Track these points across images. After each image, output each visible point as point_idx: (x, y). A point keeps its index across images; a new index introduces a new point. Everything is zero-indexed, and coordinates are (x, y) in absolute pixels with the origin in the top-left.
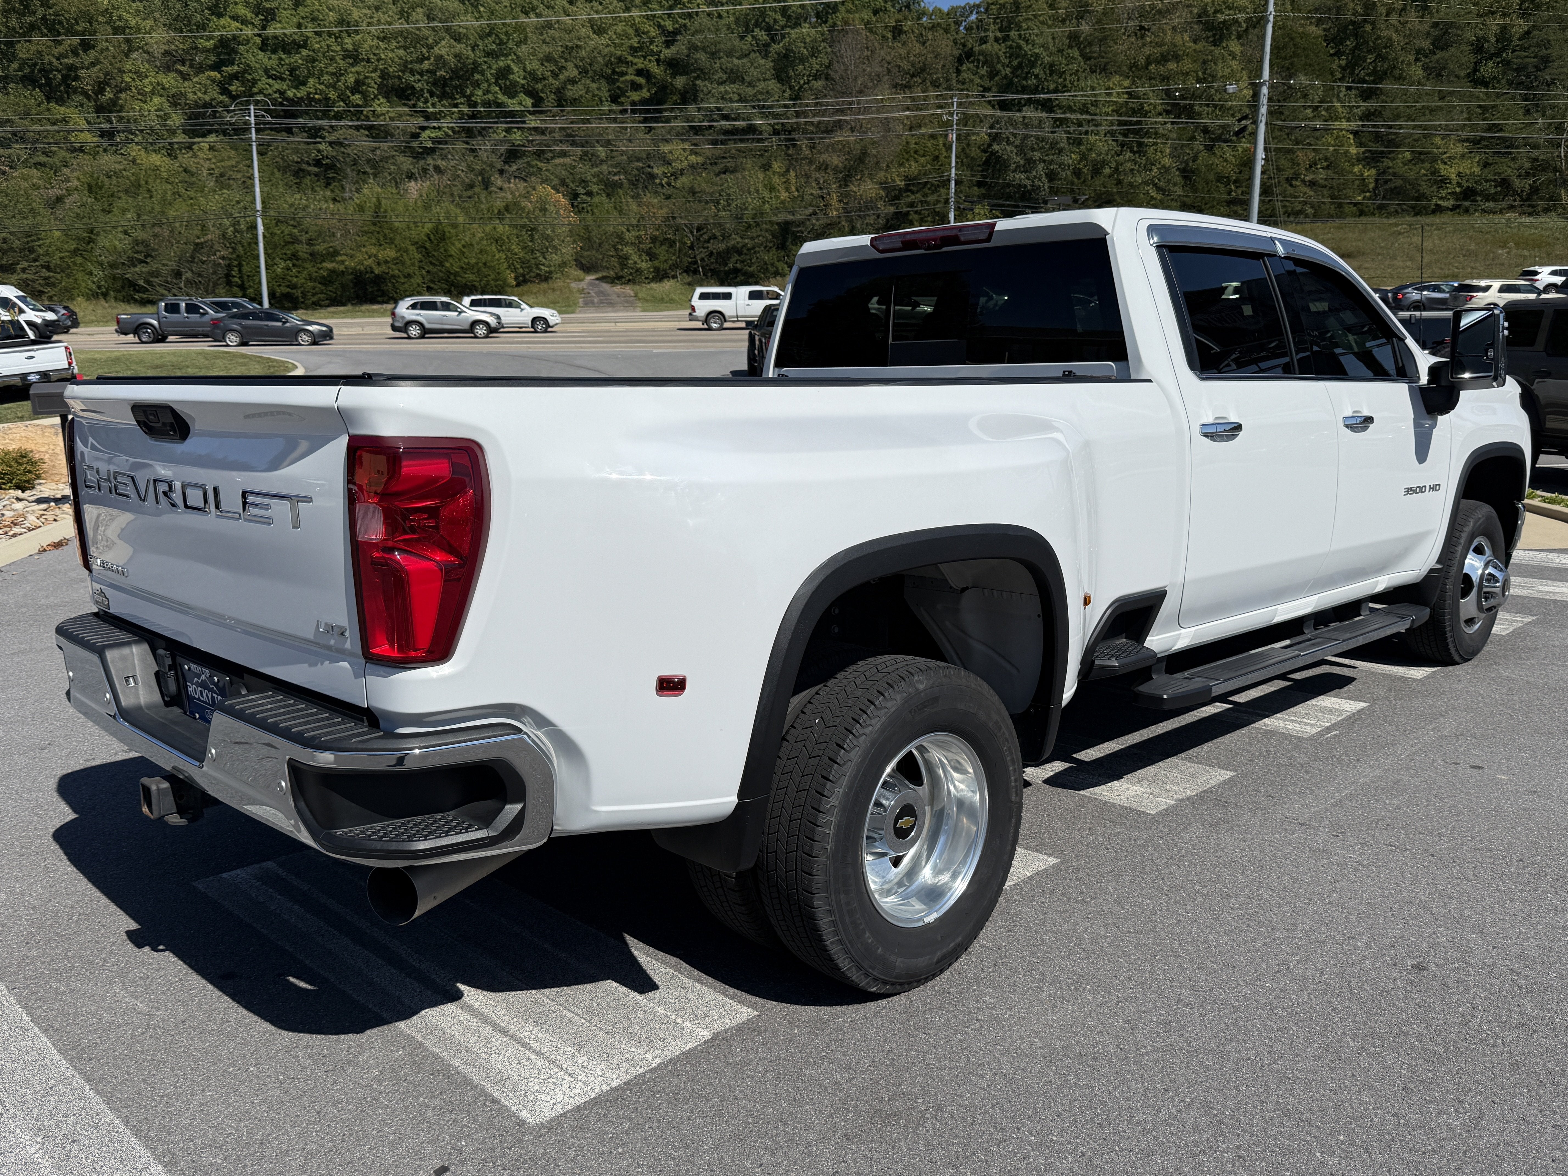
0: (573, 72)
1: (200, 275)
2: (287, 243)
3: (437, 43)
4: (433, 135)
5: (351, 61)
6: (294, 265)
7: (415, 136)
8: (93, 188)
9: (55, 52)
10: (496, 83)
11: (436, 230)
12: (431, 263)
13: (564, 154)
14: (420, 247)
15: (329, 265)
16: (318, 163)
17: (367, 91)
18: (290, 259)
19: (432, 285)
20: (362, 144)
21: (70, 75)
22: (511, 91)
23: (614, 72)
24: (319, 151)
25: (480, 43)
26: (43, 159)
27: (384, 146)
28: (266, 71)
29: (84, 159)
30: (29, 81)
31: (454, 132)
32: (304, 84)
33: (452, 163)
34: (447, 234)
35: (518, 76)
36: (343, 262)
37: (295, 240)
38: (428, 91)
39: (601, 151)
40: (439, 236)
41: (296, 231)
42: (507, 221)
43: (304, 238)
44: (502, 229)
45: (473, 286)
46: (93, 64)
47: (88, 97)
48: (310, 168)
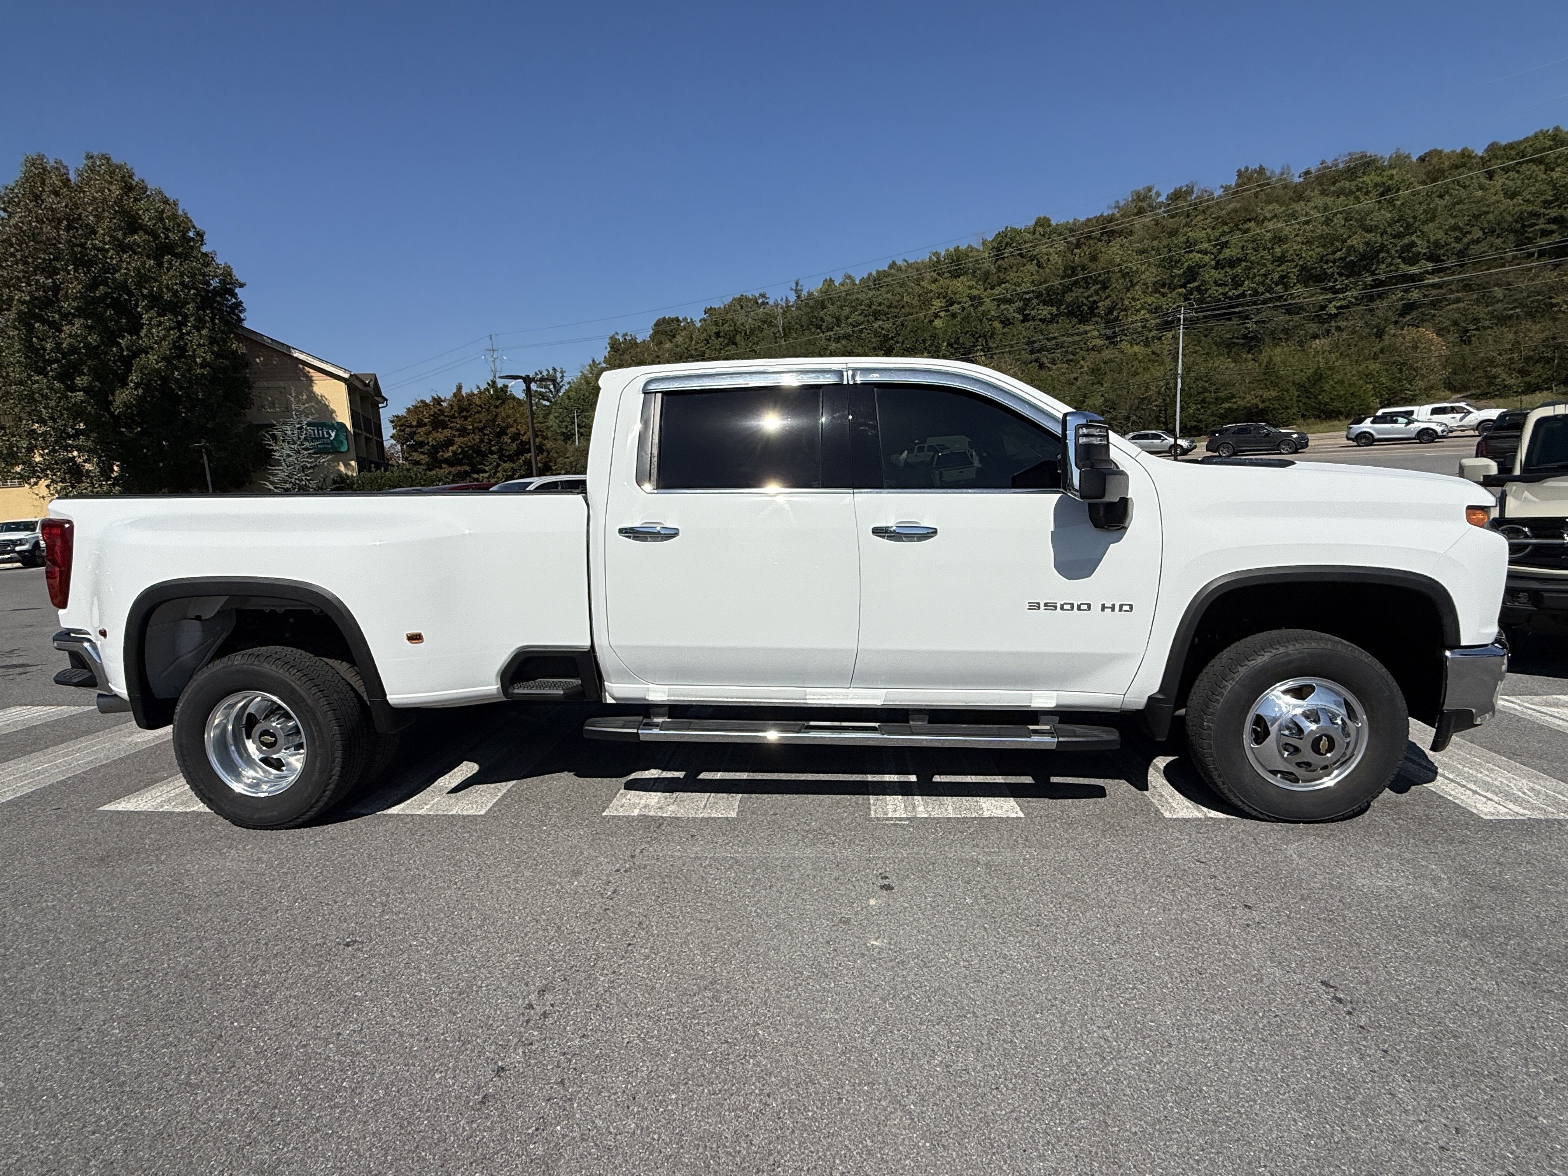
0: (1477, 234)
1: (1140, 418)
2: (1199, 393)
3: (1350, 237)
4: (1338, 305)
5: (1277, 264)
6: (1202, 407)
7: (1323, 308)
8: (1094, 371)
9: (1086, 294)
10: (1399, 257)
11: (1315, 373)
12: (1307, 397)
13: (1458, 300)
14: (1300, 386)
15: (1227, 405)
16: (1245, 337)
17: (1288, 282)
18: (1200, 403)
19: (1305, 413)
20: (1281, 318)
21: (1093, 307)
22: (1412, 261)
23: (1524, 226)
24: (1246, 328)
25: (1389, 230)
26: (1071, 357)
27: (1296, 318)
28: (1215, 282)
29: (1093, 354)
30: (1070, 314)
31: (1356, 299)
32: (1241, 285)
33: (1352, 322)
34: (1324, 376)
35: (1421, 247)
36: (1236, 403)
37: (1205, 390)
38: (1338, 273)
39: (1498, 292)
40: (1318, 377)
41: (1207, 385)
42: (1380, 360)
43: (1213, 388)
44: (1373, 366)
45: (1340, 411)
46: (1106, 298)
47: (1102, 318)
48: (1238, 341)
